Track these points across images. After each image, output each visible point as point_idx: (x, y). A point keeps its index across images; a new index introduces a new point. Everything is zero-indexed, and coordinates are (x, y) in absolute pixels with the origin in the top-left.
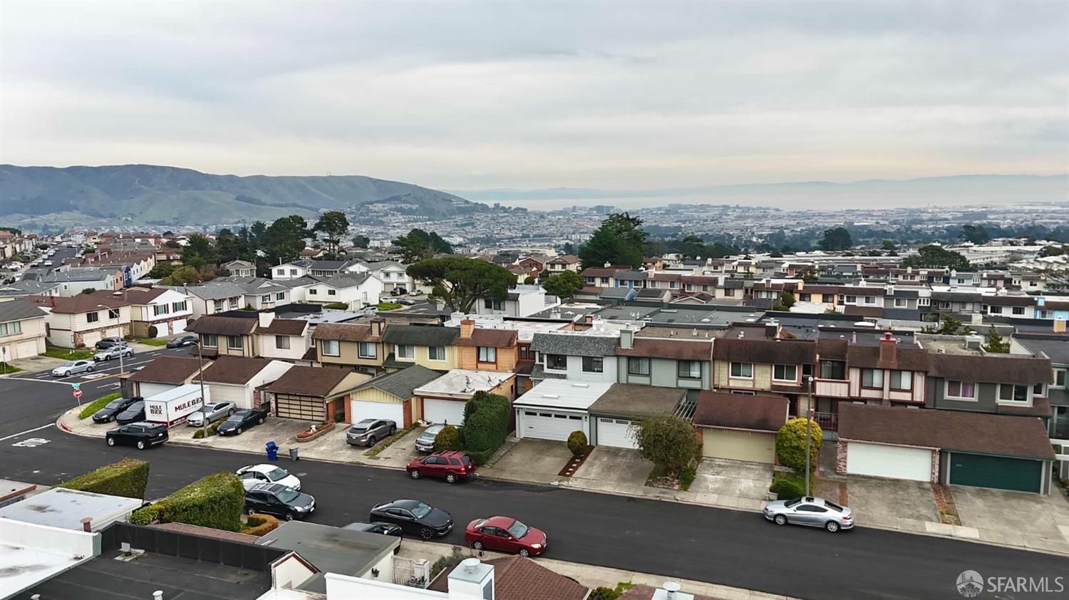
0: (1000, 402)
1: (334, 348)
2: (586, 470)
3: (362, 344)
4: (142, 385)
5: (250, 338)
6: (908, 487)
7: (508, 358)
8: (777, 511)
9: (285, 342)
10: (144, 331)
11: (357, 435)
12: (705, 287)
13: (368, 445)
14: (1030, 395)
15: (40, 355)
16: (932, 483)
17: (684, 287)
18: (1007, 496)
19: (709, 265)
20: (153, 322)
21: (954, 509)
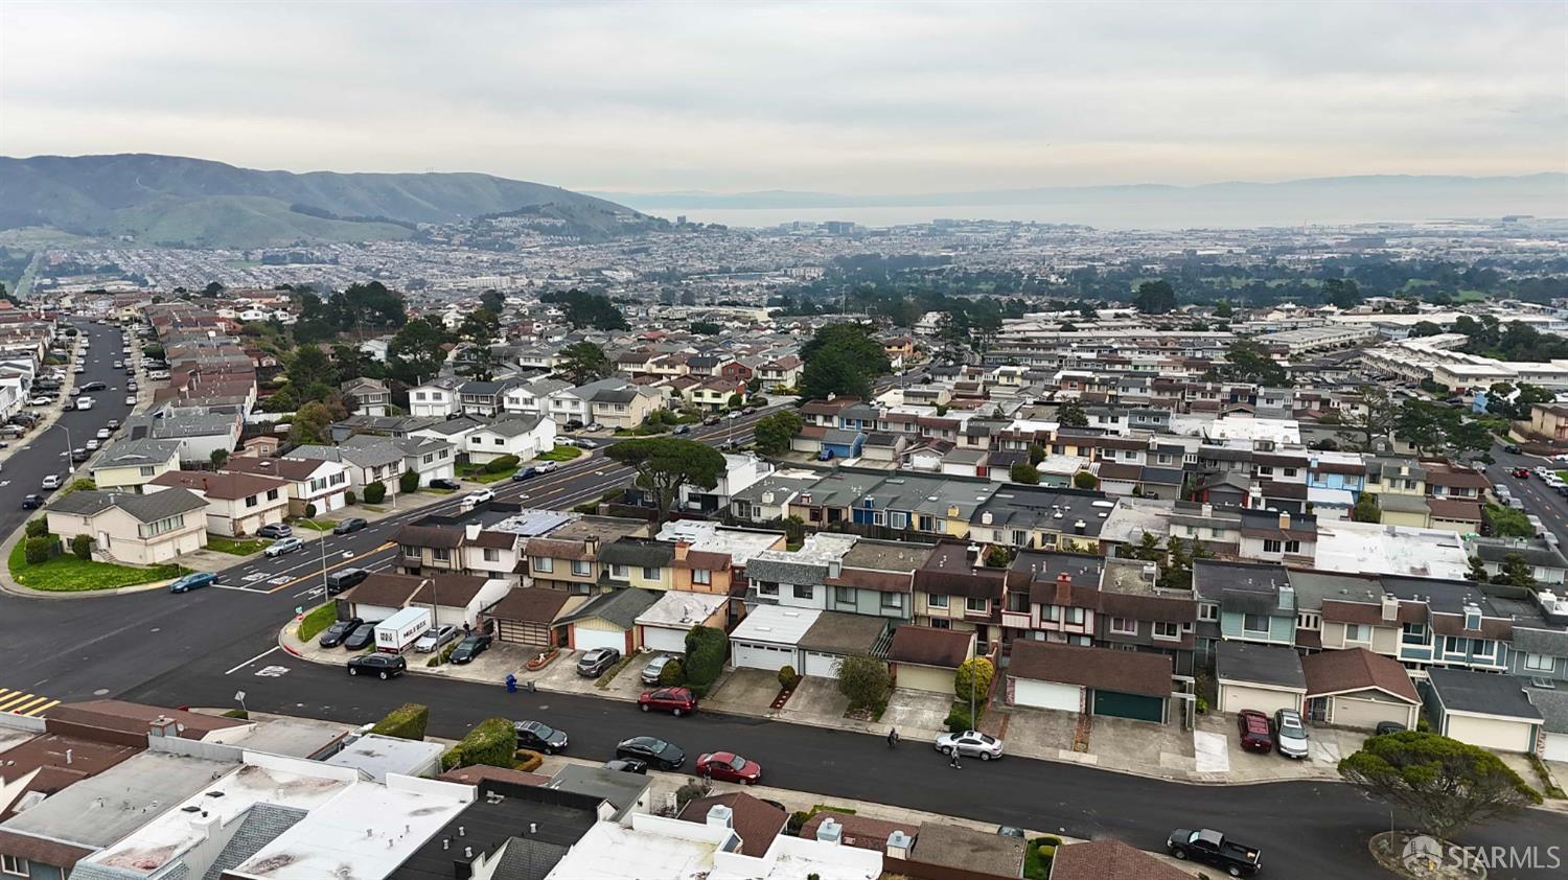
0: (1155, 636)
1: (547, 564)
2: (794, 703)
3: (575, 562)
4: (357, 606)
5: (457, 551)
6: (1060, 717)
7: (722, 581)
8: (943, 744)
9: (494, 555)
10: (301, 510)
11: (587, 667)
12: (945, 433)
13: (597, 676)
14: (1180, 630)
15: (201, 548)
16: (1080, 713)
17: (921, 430)
18: (1135, 726)
19: (963, 374)
20: (310, 500)
21: (1087, 738)
